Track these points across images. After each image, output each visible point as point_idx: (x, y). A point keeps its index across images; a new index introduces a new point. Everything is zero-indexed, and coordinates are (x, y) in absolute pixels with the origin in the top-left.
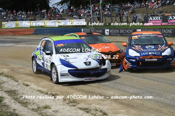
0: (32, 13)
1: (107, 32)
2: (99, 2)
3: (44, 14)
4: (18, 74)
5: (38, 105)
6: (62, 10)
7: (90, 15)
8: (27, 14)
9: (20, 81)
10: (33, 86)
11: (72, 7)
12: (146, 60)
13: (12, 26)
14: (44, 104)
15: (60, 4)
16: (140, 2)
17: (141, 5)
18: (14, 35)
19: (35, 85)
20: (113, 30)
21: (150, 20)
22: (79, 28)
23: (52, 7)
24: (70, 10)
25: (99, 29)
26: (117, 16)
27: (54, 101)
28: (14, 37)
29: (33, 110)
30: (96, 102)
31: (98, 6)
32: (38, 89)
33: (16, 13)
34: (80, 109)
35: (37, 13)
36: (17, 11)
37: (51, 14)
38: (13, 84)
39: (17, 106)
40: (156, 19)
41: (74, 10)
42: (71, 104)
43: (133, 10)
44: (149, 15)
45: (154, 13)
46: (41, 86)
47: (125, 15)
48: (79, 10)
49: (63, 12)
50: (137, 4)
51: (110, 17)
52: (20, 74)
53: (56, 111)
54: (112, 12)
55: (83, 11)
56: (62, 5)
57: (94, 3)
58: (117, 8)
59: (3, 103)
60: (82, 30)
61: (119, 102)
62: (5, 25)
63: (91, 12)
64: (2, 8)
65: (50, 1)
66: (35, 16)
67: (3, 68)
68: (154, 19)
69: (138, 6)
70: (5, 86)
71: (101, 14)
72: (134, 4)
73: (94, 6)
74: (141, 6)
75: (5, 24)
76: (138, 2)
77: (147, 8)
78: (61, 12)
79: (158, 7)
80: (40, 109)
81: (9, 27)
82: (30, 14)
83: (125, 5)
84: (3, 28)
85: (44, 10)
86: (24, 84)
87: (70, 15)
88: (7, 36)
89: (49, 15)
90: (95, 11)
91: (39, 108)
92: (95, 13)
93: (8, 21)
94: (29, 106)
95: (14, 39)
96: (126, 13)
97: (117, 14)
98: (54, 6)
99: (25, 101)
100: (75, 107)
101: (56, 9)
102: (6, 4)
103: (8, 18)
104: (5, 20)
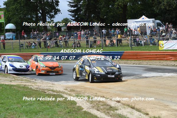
13: (173, 47)
62: (164, 46)
64: (160, 21)
75: (163, 44)
81: (169, 48)
84: (160, 49)
88: (166, 62)
93: (168, 39)
95: (176, 66)
102: (167, 14)
103: (169, 35)
104: (165, 37)
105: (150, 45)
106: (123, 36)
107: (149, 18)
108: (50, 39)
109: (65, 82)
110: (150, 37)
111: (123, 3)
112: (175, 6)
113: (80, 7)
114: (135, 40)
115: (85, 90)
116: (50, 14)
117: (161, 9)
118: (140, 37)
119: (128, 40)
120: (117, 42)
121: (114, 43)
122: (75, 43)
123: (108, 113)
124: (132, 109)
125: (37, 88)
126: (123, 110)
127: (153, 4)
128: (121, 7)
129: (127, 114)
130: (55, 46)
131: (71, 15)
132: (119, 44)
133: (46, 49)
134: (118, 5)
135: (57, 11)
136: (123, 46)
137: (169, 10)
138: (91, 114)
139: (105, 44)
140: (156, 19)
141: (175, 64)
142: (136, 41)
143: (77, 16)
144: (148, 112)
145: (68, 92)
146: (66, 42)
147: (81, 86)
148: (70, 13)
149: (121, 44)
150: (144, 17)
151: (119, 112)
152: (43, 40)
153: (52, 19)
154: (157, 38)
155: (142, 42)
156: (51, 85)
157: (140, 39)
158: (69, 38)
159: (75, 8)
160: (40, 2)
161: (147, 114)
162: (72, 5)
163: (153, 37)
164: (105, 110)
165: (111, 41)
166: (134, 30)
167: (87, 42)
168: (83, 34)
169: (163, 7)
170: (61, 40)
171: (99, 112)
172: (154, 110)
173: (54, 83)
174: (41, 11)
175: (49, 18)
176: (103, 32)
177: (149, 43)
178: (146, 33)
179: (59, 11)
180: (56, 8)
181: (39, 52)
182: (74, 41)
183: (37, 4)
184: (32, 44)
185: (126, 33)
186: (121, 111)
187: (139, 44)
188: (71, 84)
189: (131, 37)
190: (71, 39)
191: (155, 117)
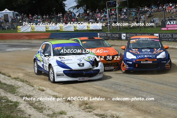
0: (47, 17)
1: (124, 36)
2: (115, 5)
3: (59, 18)
4: (34, 78)
5: (53, 111)
6: (78, 14)
7: (106, 20)
8: (43, 18)
9: (35, 86)
10: (49, 91)
11: (88, 10)
12: (142, 62)
13: (27, 30)
14: (60, 110)
15: (76, 8)
16: (157, 6)
17: (158, 8)
18: (29, 39)
19: (50, 90)
20: (129, 34)
21: (167, 24)
22: (95, 32)
23: (68, 11)
24: (86, 14)
25: (115, 33)
26: (134, 20)
27: (70, 106)
28: (30, 41)
29: (48, 115)
30: (113, 108)
31: (114, 10)
32: (53, 94)
33: (32, 17)
34: (96, 115)
35: (53, 16)
36: (33, 15)
37: (67, 17)
38: (28, 89)
39: (32, 111)
40: (173, 23)
41: (91, 14)
42: (87, 110)
43: (150, 14)
44: (167, 19)
45: (172, 17)
46: (56, 92)
47: (142, 19)
48: (95, 14)
49: (79, 16)
50: (154, 8)
51: (127, 21)
53: (71, 116)
54: (129, 16)
55: (99, 15)
56: (78, 8)
57: (110, 7)
58: (134, 11)
59: (18, 108)
60: (99, 34)
61: (136, 109)
63: (108, 16)
64: (18, 12)
65: (66, 5)
66: (51, 20)
67: (19, 73)
68: (172, 23)
69: (156, 10)
70: (21, 91)
71: (118, 18)
72: (151, 8)
73: (110, 10)
74: (158, 10)
75: (21, 28)
76: (155, 6)
77: (164, 12)
78: (77, 16)
79: (176, 10)
80: (56, 115)
81: (24, 31)
82: (46, 18)
83: (142, 9)
84: (18, 32)
85: (60, 14)
86: (39, 89)
87: (86, 19)
88: (23, 40)
89: (64, 19)
90: (112, 15)
91: (54, 113)
92: (112, 17)
94: (45, 112)
95: (30, 43)
96: (143, 17)
97: (134, 18)
98: (69, 10)
99: (40, 106)
100: (91, 113)
101: (71, 13)
105: (11, 29)
107: (10, 11)
110: (11, 23)
112: (27, 2)
117: (18, 4)
118: (4, 24)
137: (23, 5)
140: (15, 11)
141: (28, 41)
144: (10, 75)
150: (6, 9)
154: (16, 24)
155: (6, 27)
161: (10, 76)
163: (13, 24)
177: (11, 27)
187: (3, 29)
191: (15, 78)
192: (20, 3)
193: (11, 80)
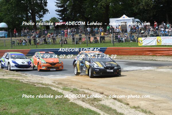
4: (159, 109)
13: (151, 43)
18: (154, 55)
28: (155, 58)
33: (158, 26)
36: (159, 23)
52: (163, 110)
62: (142, 42)
64: (139, 19)
75: (142, 41)
81: (147, 44)
84: (139, 45)
88: (145, 57)
93: (146, 36)
95: (154, 60)
102: (145, 13)
103: (147, 32)
104: (143, 34)
105: (130, 41)
106: (106, 33)
107: (129, 17)
108: (39, 37)
109: (53, 76)
110: (130, 34)
111: (106, 3)
112: (152, 6)
113: (67, 7)
114: (116, 37)
115: (71, 83)
116: (39, 14)
117: (140, 8)
118: (121, 35)
119: (110, 37)
120: (101, 39)
121: (98, 40)
122: (62, 40)
123: (93, 103)
124: (114, 100)
125: (27, 82)
126: (106, 101)
127: (133, 4)
128: (104, 7)
129: (110, 104)
130: (44, 43)
131: (58, 14)
132: (102, 41)
133: (36, 46)
134: (101, 5)
135: (45, 11)
136: (106, 43)
137: (147, 10)
138: (77, 105)
139: (90, 41)
140: (135, 18)
141: (153, 58)
142: (118, 38)
143: (63, 16)
144: (128, 103)
145: (56, 85)
146: (54, 39)
147: (68, 80)
148: (58, 13)
149: (104, 40)
150: (124, 16)
151: (102, 103)
152: (33, 37)
153: (40, 19)
154: (136, 35)
155: (123, 39)
156: (41, 79)
157: (121, 36)
158: (57, 36)
159: (62, 9)
160: (30, 3)
161: (128, 104)
162: (59, 5)
163: (133, 35)
164: (89, 101)
165: (95, 38)
166: (115, 28)
167: (73, 39)
168: (69, 32)
169: (142, 7)
170: (49, 38)
171: (84, 103)
172: (134, 100)
173: (43, 77)
174: (30, 11)
175: (38, 17)
176: (87, 30)
177: (129, 39)
178: (127, 30)
179: (47, 11)
180: (45, 8)
181: (29, 48)
182: (61, 38)
183: (27, 4)
184: (23, 41)
185: (109, 30)
186: (104, 102)
187: (120, 41)
188: (59, 78)
189: (113, 35)
190: (58, 37)
191: (135, 107)
192: (143, 7)
193: (129, 110)
